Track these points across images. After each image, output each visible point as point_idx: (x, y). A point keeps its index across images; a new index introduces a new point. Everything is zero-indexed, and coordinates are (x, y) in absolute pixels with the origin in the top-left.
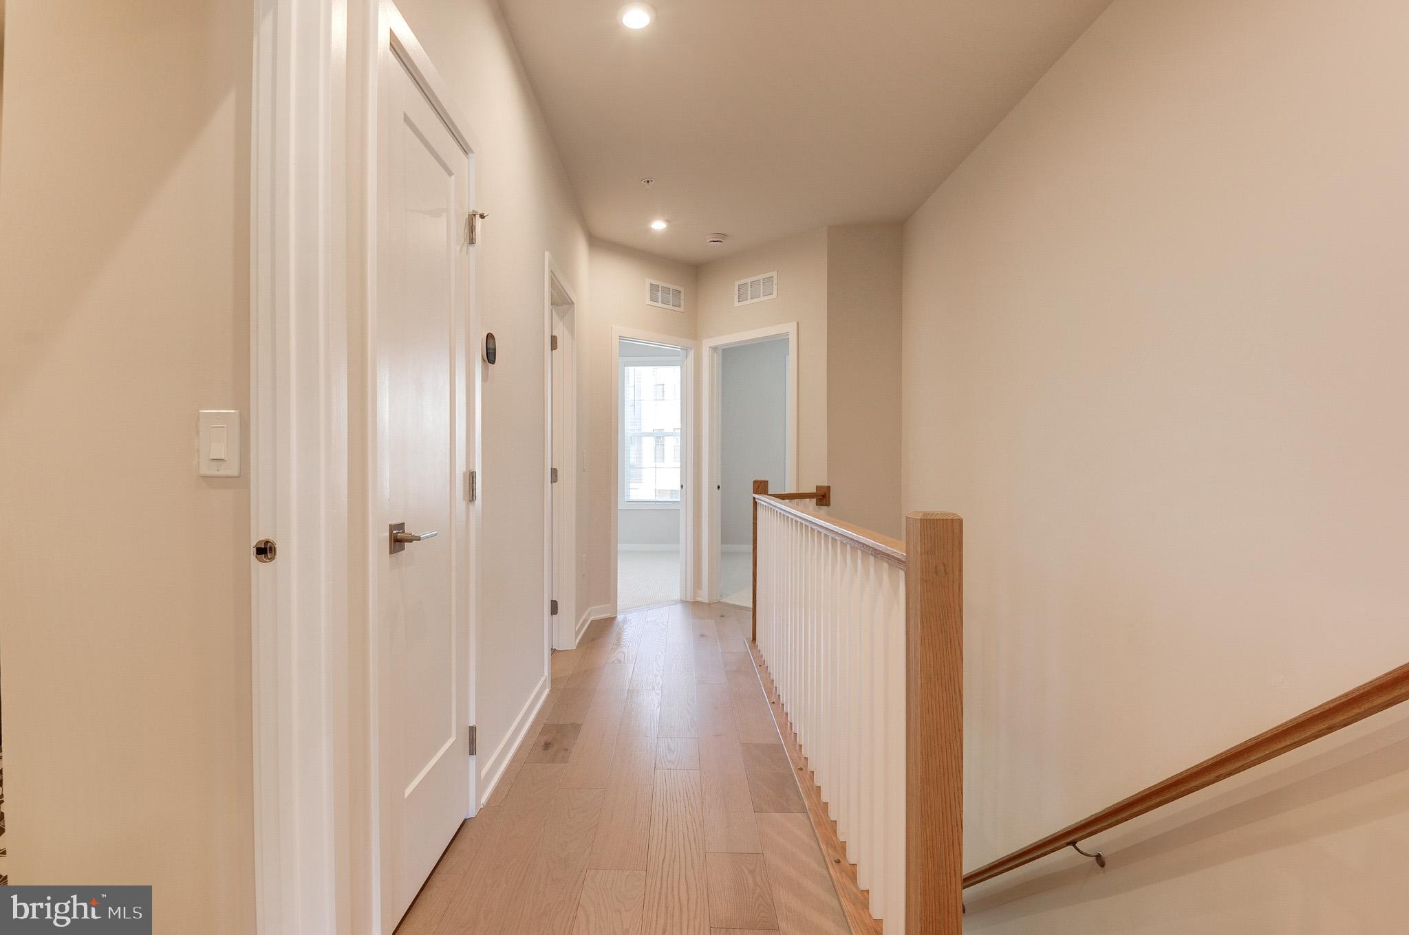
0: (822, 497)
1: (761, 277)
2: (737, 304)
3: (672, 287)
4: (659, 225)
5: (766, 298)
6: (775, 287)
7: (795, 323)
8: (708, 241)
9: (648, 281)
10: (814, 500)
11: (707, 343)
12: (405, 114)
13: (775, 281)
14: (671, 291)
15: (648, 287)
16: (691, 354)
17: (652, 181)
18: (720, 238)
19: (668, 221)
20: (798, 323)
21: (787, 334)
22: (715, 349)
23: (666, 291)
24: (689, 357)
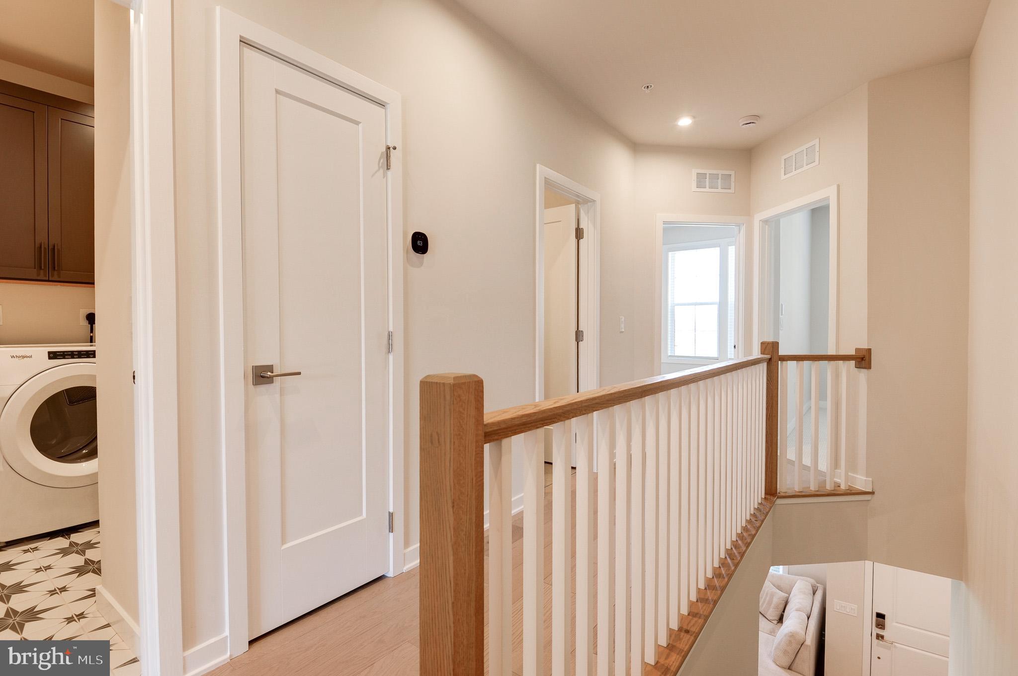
0: (863, 359)
1: (804, 148)
2: (783, 177)
3: (720, 172)
4: (685, 122)
5: (809, 166)
6: (817, 154)
7: (835, 187)
8: (741, 124)
9: (694, 172)
10: (853, 363)
11: (758, 217)
12: (276, 89)
13: (817, 149)
14: (720, 176)
15: (694, 177)
16: (743, 229)
17: (651, 86)
18: (753, 119)
19: (694, 117)
20: (838, 186)
21: (828, 198)
22: (766, 222)
23: (714, 177)
24: (742, 231)
